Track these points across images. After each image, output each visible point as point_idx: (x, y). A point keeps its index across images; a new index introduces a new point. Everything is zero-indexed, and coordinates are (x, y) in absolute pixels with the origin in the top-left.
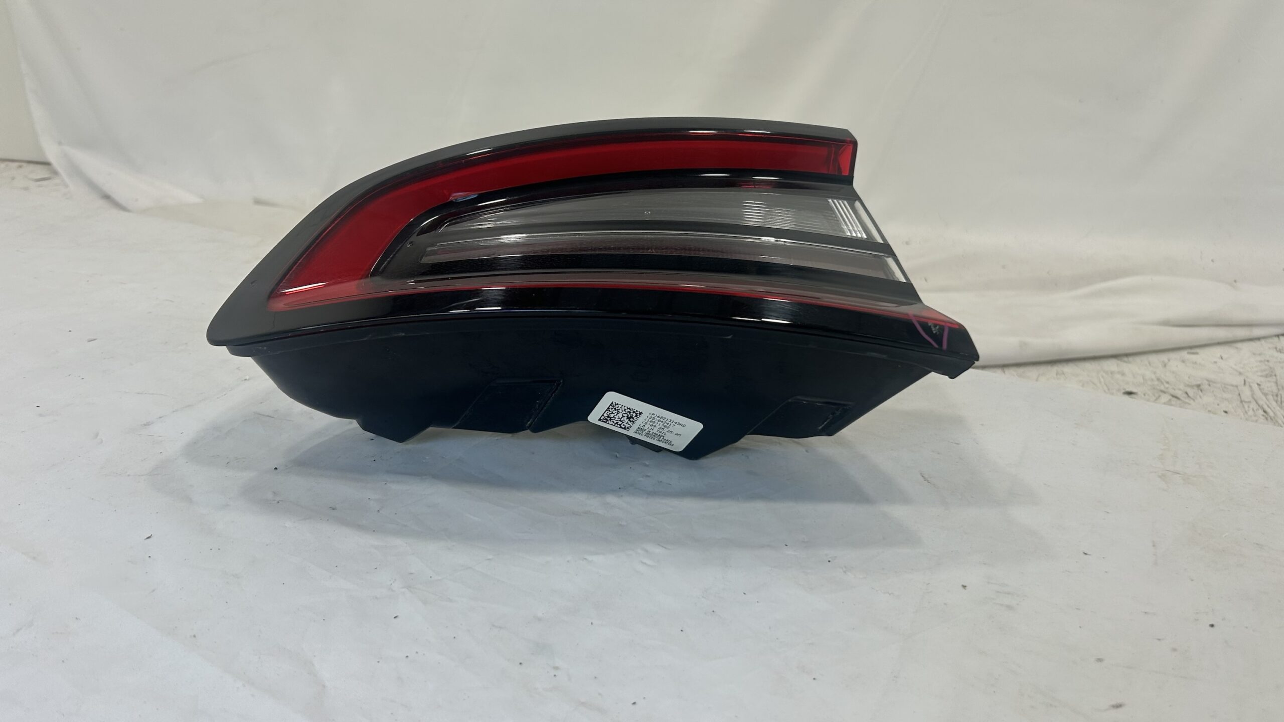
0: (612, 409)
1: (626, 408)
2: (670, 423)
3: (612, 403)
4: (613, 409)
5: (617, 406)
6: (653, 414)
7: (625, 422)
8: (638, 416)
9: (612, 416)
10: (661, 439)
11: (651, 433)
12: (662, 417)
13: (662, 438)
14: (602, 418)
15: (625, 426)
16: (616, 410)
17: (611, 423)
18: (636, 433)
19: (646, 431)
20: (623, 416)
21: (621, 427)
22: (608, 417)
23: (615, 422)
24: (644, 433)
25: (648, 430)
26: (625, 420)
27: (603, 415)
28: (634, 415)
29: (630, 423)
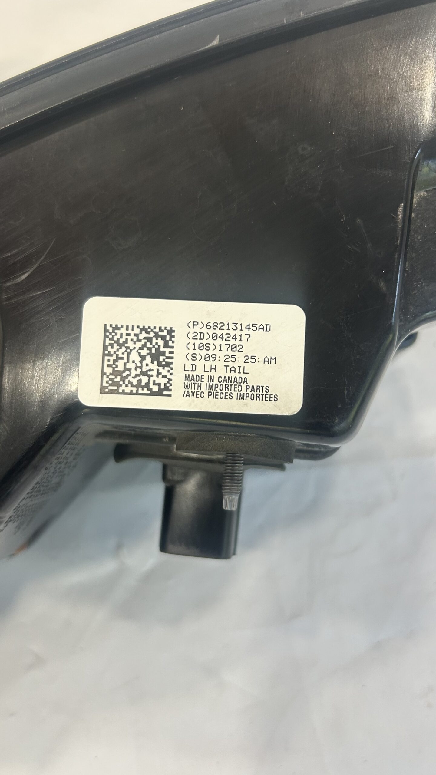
0: (112, 345)
1: (137, 331)
2: (238, 333)
3: (106, 331)
4: (116, 347)
5: (119, 332)
6: (195, 324)
7: (154, 373)
8: (170, 344)
9: (120, 368)
10: (244, 391)
11: (216, 381)
12: (215, 324)
13: (244, 386)
14: (105, 384)
15: (159, 385)
16: (121, 346)
17: (128, 390)
18: (188, 395)
19: (205, 380)
20: (143, 358)
21: (153, 393)
22: (115, 373)
23: (135, 382)
24: (203, 389)
25: (206, 375)
26: (151, 366)
27: (103, 374)
28: (161, 342)
29: (164, 372)
